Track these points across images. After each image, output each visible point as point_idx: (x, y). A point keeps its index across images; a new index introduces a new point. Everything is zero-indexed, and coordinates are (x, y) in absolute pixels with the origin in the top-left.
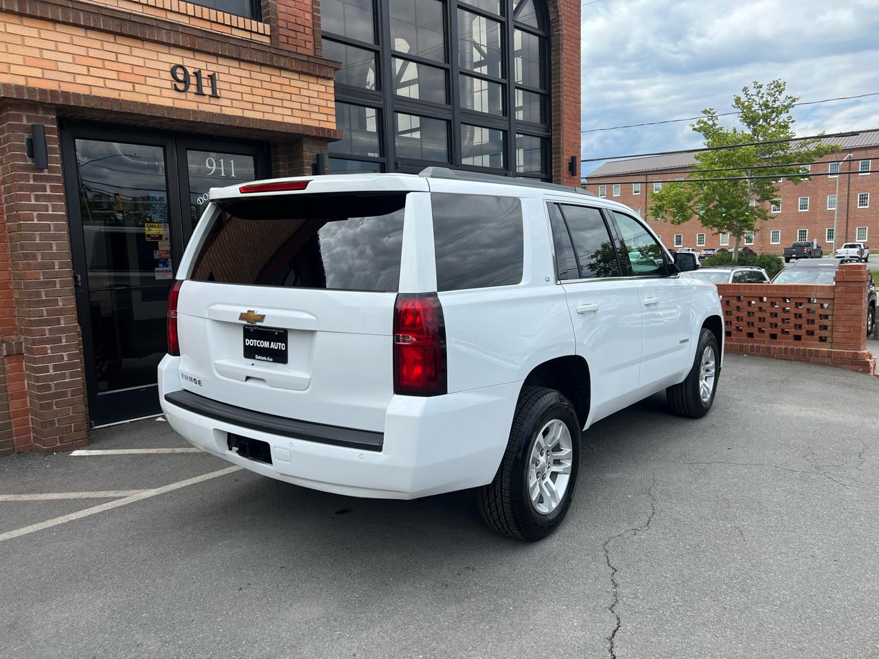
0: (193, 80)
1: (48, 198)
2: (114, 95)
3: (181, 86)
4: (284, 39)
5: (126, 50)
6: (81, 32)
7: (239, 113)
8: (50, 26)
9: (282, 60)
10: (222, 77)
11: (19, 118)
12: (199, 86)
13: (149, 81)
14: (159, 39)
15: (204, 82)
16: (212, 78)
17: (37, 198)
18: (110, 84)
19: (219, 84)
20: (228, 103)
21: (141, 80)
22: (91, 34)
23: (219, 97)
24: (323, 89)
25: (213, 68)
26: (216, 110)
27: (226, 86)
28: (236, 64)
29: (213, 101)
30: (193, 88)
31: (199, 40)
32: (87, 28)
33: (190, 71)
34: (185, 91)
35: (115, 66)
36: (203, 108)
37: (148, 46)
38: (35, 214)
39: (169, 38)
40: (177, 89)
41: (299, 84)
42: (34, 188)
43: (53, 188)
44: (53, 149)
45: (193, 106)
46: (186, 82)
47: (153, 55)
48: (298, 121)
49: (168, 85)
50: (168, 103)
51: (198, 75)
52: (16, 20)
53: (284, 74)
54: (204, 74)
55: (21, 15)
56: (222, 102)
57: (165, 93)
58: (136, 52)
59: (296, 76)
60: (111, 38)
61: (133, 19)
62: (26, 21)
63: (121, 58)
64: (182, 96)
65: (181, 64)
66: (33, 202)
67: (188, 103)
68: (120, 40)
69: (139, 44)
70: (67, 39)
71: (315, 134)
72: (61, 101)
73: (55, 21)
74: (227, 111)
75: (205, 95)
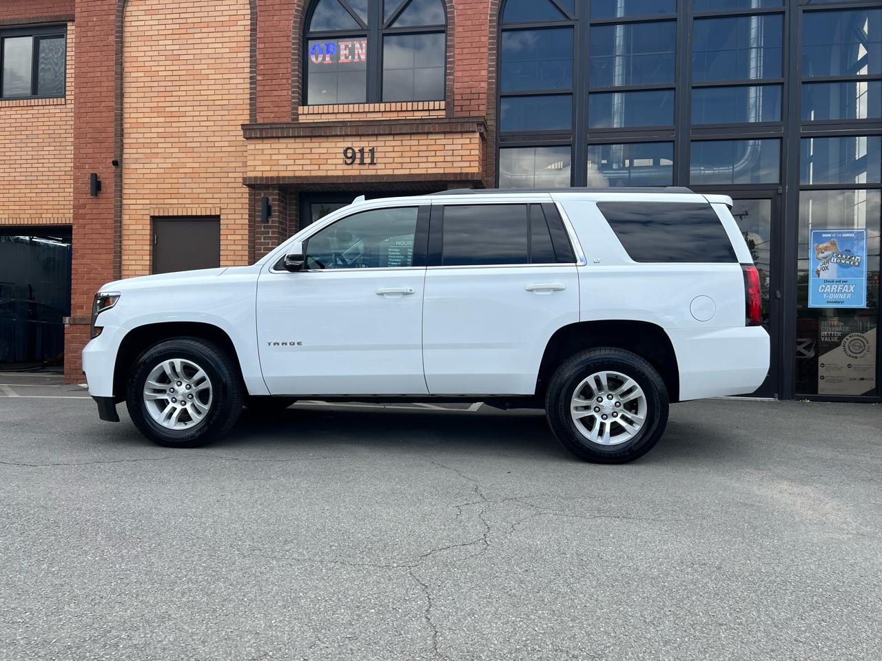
0: (358, 155)
1: (270, 238)
2: (307, 174)
3: (349, 161)
4: (458, 109)
5: (317, 145)
6: (292, 140)
7: (390, 172)
8: (277, 140)
9: (426, 126)
10: (379, 149)
11: (260, 194)
12: (362, 158)
13: (329, 161)
14: (336, 134)
15: (366, 155)
16: (372, 151)
17: (265, 238)
18: (305, 167)
19: (376, 155)
20: (383, 166)
21: (324, 161)
22: (298, 140)
23: (375, 164)
24: (468, 141)
25: (373, 144)
26: (373, 173)
27: (383, 155)
28: (391, 138)
29: (371, 167)
30: (358, 161)
31: (363, 127)
32: (295, 137)
33: (356, 150)
34: (351, 163)
35: (309, 156)
36: (364, 173)
37: (330, 139)
38: (263, 247)
39: (341, 132)
40: (346, 164)
41: (444, 142)
42: (263, 233)
43: (273, 233)
44: (275, 211)
45: (356, 173)
46: (353, 157)
47: (333, 145)
48: (441, 171)
49: (341, 161)
50: (340, 173)
51: (362, 151)
52: (260, 141)
53: (430, 137)
54: (366, 150)
55: (262, 138)
56: (378, 166)
57: (338, 167)
58: (323, 145)
59: (442, 136)
60: (309, 140)
61: (319, 125)
62: (265, 141)
63: (314, 151)
64: (350, 167)
65: (351, 146)
66: (262, 241)
67: (354, 171)
68: (314, 140)
69: (325, 140)
70: (284, 146)
71: (453, 179)
72: (275, 182)
73: (278, 138)
74: (380, 173)
75: (365, 164)
